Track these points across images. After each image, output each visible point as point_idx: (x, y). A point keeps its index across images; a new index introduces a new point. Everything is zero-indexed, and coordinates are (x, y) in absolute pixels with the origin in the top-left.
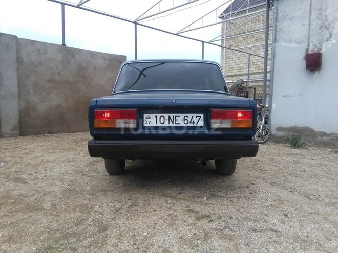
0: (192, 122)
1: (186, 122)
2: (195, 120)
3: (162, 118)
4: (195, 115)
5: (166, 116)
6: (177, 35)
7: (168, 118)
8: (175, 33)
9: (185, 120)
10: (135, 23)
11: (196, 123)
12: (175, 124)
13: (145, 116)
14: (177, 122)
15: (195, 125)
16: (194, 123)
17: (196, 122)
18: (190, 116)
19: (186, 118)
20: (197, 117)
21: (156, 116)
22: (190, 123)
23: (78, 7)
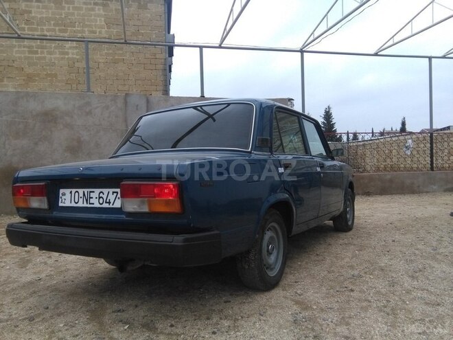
0: (108, 201)
1: (101, 201)
2: (112, 197)
3: (77, 194)
4: (111, 190)
5: (81, 191)
6: (376, 54)
7: (82, 196)
8: (373, 53)
9: (100, 198)
10: (302, 51)
11: (112, 203)
12: (90, 204)
13: (62, 191)
14: (92, 201)
15: (111, 206)
16: (109, 203)
17: (112, 201)
18: (106, 191)
19: (101, 195)
20: (113, 192)
21: (71, 192)
22: (106, 202)
23: (220, 47)
